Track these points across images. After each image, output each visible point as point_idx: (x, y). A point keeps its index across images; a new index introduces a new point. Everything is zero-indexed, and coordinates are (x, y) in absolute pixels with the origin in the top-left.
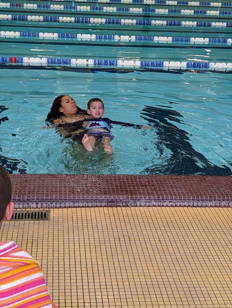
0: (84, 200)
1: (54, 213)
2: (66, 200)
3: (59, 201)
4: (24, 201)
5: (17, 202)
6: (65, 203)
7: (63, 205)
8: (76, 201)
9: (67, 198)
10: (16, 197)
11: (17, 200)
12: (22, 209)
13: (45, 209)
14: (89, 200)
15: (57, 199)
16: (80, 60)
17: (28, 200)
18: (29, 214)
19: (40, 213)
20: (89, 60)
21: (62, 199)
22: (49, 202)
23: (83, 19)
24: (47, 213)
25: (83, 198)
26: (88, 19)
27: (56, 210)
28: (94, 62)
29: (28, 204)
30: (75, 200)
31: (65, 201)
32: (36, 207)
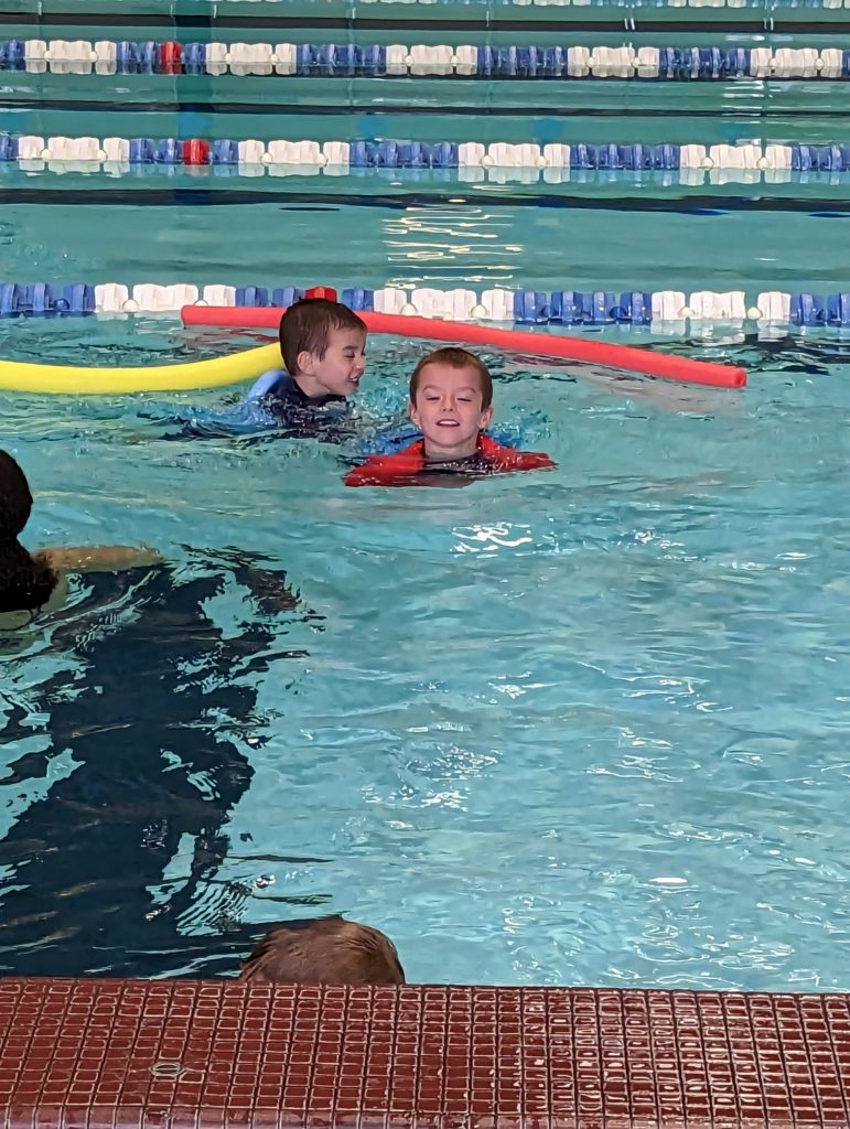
16: (707, 296)
20: (763, 297)
23: (706, 56)
26: (741, 51)
28: (792, 309)
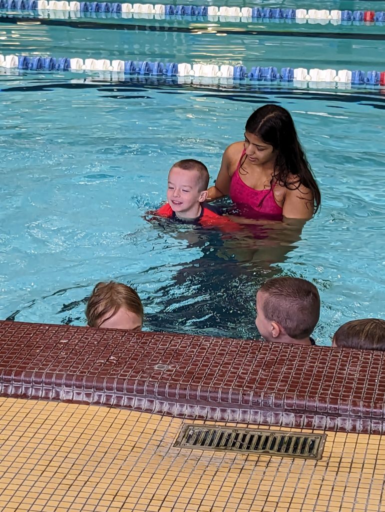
1: (334, 443)
4: (266, 407)
5: (251, 408)
11: (250, 404)
12: (261, 427)
13: (315, 432)
17: (277, 405)
18: (275, 439)
19: (302, 440)
24: (317, 441)
27: (341, 437)
29: (277, 415)
32: (296, 425)
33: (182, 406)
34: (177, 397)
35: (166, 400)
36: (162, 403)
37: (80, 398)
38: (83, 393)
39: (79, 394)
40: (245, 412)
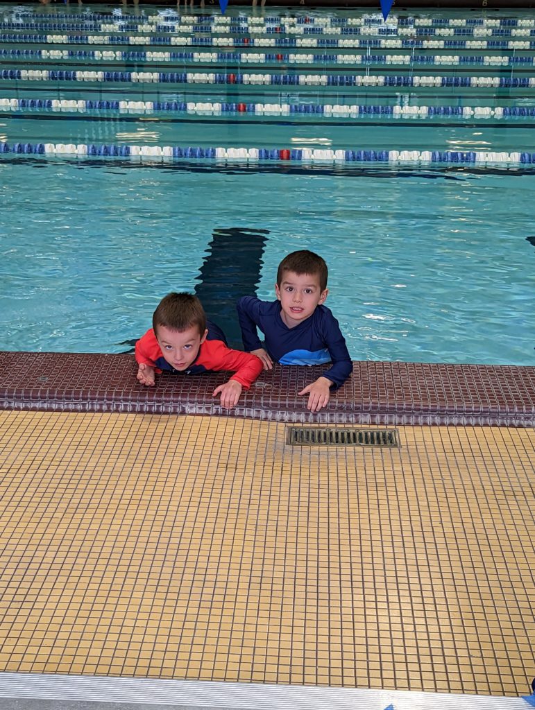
0: (462, 412)
1: (406, 435)
2: (427, 410)
3: (414, 413)
4: (349, 410)
5: (337, 411)
6: (425, 417)
7: (420, 420)
8: (447, 414)
9: (430, 408)
10: (335, 402)
11: (336, 408)
12: (346, 426)
13: (388, 427)
14: (470, 412)
15: (410, 409)
16: (406, 152)
17: (357, 408)
18: (360, 434)
19: (381, 434)
20: (423, 153)
21: (419, 410)
22: (396, 413)
24: (393, 433)
25: (460, 409)
26: (410, 77)
27: (409, 429)
28: (433, 156)
29: (356, 416)
30: (444, 411)
31: (425, 414)
32: (372, 423)
33: (283, 413)
34: (279, 407)
35: (270, 409)
36: (267, 412)
37: (202, 411)
38: (204, 408)
39: (200, 408)
40: (332, 415)
